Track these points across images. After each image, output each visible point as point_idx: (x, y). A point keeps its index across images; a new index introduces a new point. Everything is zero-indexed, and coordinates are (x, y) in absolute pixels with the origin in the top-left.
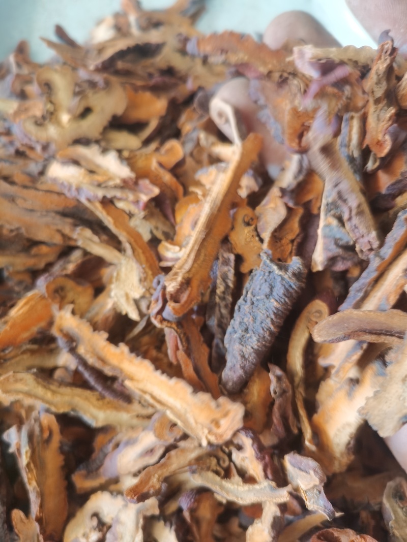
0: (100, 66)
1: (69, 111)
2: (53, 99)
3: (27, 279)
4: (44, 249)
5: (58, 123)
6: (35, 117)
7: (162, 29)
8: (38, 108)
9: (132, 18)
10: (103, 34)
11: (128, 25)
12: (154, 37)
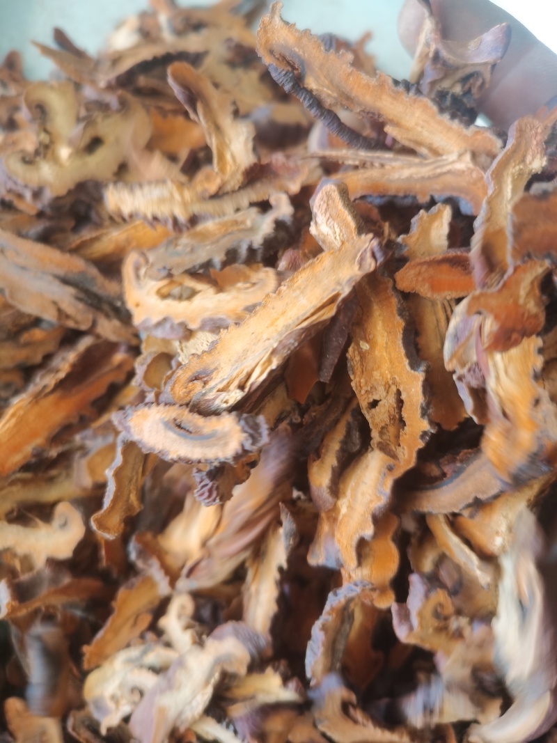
0: (113, 82)
1: (70, 143)
2: (49, 127)
3: (16, 379)
4: (37, 334)
5: (55, 160)
6: (22, 151)
7: (204, 32)
8: (29, 140)
9: (163, 18)
10: (124, 39)
11: (159, 28)
12: (193, 43)
